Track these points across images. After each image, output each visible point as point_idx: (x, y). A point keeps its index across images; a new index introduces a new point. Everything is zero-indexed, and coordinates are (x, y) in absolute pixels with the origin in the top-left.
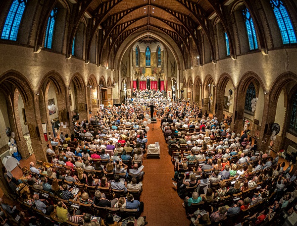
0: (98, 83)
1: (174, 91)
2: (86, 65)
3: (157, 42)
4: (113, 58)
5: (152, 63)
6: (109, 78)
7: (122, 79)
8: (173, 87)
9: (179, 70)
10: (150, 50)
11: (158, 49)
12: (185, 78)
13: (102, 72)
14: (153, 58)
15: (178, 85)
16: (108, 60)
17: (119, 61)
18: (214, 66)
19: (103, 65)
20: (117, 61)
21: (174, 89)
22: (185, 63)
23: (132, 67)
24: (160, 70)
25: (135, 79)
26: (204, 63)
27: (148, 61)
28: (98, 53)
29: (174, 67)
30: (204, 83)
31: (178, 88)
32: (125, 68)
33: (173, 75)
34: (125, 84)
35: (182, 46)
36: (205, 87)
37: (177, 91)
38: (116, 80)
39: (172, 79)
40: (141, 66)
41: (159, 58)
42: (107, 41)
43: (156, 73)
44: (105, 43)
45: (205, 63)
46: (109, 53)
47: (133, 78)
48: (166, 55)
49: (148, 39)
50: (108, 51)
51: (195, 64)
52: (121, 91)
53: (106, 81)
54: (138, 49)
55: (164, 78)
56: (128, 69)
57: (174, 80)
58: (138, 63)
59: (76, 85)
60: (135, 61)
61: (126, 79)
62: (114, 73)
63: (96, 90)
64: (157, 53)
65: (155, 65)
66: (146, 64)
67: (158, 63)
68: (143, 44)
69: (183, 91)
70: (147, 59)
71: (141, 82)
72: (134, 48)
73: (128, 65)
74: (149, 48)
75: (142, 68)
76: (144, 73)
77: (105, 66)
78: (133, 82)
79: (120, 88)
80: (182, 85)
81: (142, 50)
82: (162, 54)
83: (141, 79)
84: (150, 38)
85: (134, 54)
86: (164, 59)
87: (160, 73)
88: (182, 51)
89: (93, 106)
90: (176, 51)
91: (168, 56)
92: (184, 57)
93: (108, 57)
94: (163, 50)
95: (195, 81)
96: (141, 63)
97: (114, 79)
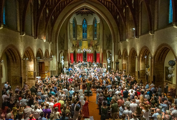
0: (35, 55)
1: (109, 62)
2: (21, 37)
3: (94, 14)
4: (50, 30)
5: (88, 36)
6: (47, 51)
7: (60, 51)
8: (108, 59)
9: (115, 42)
10: (86, 23)
11: (95, 21)
12: (120, 50)
13: (39, 45)
14: (90, 31)
15: (113, 57)
16: (45, 32)
17: (57, 34)
18: (152, 37)
19: (40, 38)
20: (55, 34)
21: (109, 61)
22: (120, 35)
23: (69, 40)
24: (96, 42)
25: (72, 52)
26: (140, 34)
27: (85, 34)
28: (34, 24)
29: (109, 40)
30: (140, 55)
31: (113, 60)
32: (62, 40)
33: (108, 48)
34: (62, 57)
35: (118, 17)
36: (141, 59)
37: (113, 62)
38: (54, 53)
39: (107, 51)
40: (78, 39)
41: (96, 31)
42: (44, 12)
43: (92, 45)
44: (42, 15)
45: (142, 34)
46: (46, 25)
47: (70, 51)
48: (102, 28)
49: (85, 10)
50: (45, 23)
51: (130, 36)
52: (59, 63)
53: (44, 53)
54: (75, 21)
55: (100, 51)
56: (65, 42)
57: (109, 52)
58: (75, 36)
59: (10, 57)
60: (72, 33)
61: (63, 51)
62: (51, 45)
63: (32, 62)
64: (93, 25)
65: (91, 38)
66: (83, 37)
67: (94, 36)
68: (80, 15)
69: (119, 63)
70: (83, 32)
71: (77, 54)
72: (71, 21)
73: (66, 37)
74: (86, 21)
75: (79, 40)
76: (81, 45)
77: (43, 38)
78: (71, 54)
79: (58, 60)
80: (117, 57)
81: (79, 22)
82: (98, 27)
83: (78, 51)
84: (86, 9)
85: (71, 26)
86: (100, 31)
87: (96, 46)
88: (118, 24)
89: (29, 79)
90: (112, 24)
91: (104, 29)
92: (119, 29)
93: (45, 29)
94: (99, 22)
95: (130, 53)
96: (77, 35)
97: (52, 51)
